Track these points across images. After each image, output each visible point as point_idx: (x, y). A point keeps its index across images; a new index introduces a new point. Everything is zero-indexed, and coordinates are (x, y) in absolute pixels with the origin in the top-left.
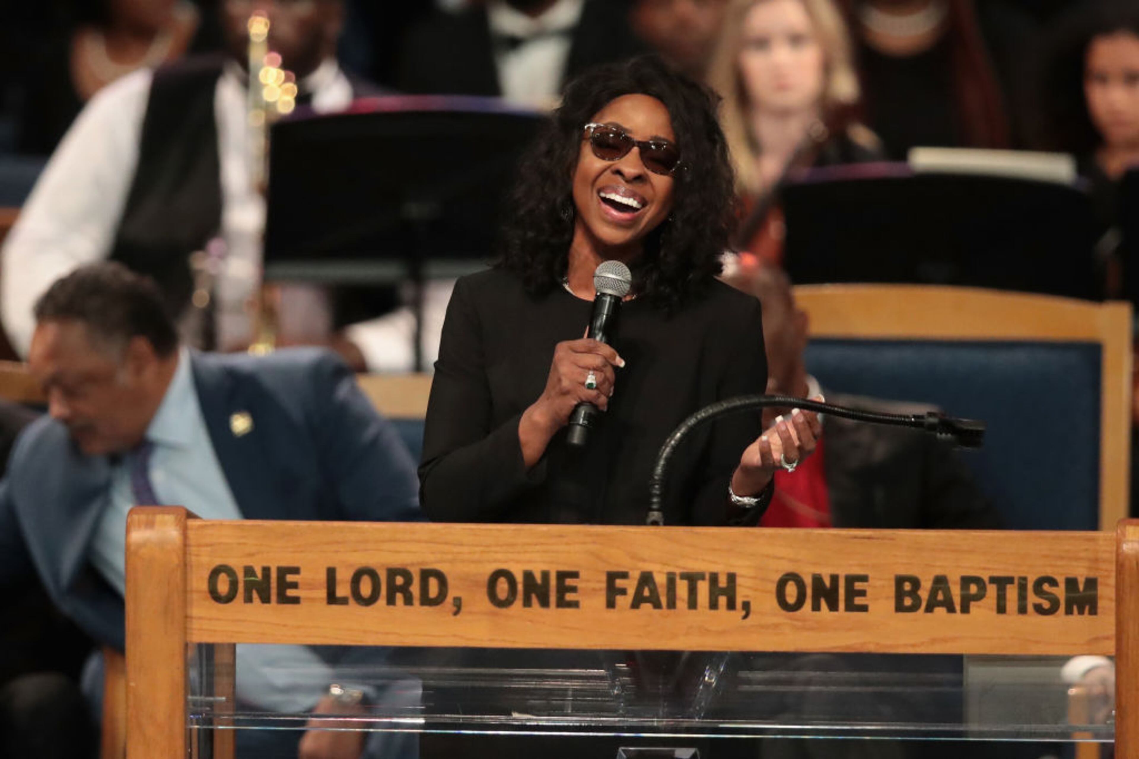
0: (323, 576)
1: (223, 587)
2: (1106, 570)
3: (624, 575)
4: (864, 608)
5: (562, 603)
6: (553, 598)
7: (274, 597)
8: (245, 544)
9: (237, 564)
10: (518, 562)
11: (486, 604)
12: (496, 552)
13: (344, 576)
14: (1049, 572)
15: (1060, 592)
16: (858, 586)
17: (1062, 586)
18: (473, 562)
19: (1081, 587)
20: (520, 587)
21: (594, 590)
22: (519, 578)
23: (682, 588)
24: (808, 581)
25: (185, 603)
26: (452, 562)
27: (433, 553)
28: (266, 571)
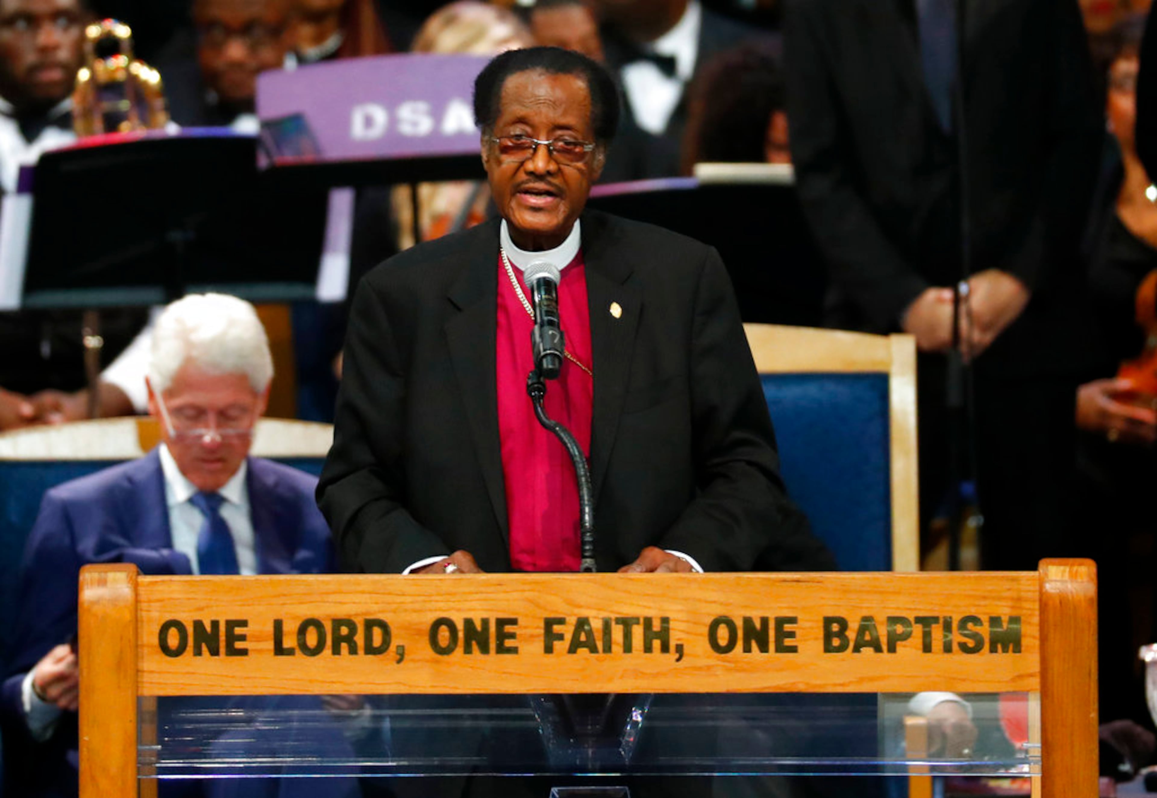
0: (270, 628)
1: (173, 640)
2: (1029, 609)
3: (561, 621)
4: (793, 649)
5: (501, 649)
6: (493, 645)
7: (222, 649)
8: (195, 599)
9: (187, 619)
10: (459, 610)
11: (429, 652)
12: (437, 601)
13: (290, 627)
14: (972, 611)
15: (985, 630)
16: (787, 627)
17: (986, 624)
18: (415, 611)
19: (1005, 625)
20: (461, 635)
21: (532, 636)
22: (460, 626)
23: (617, 633)
24: (739, 623)
25: (137, 657)
26: (394, 612)
27: (376, 603)
28: (215, 624)
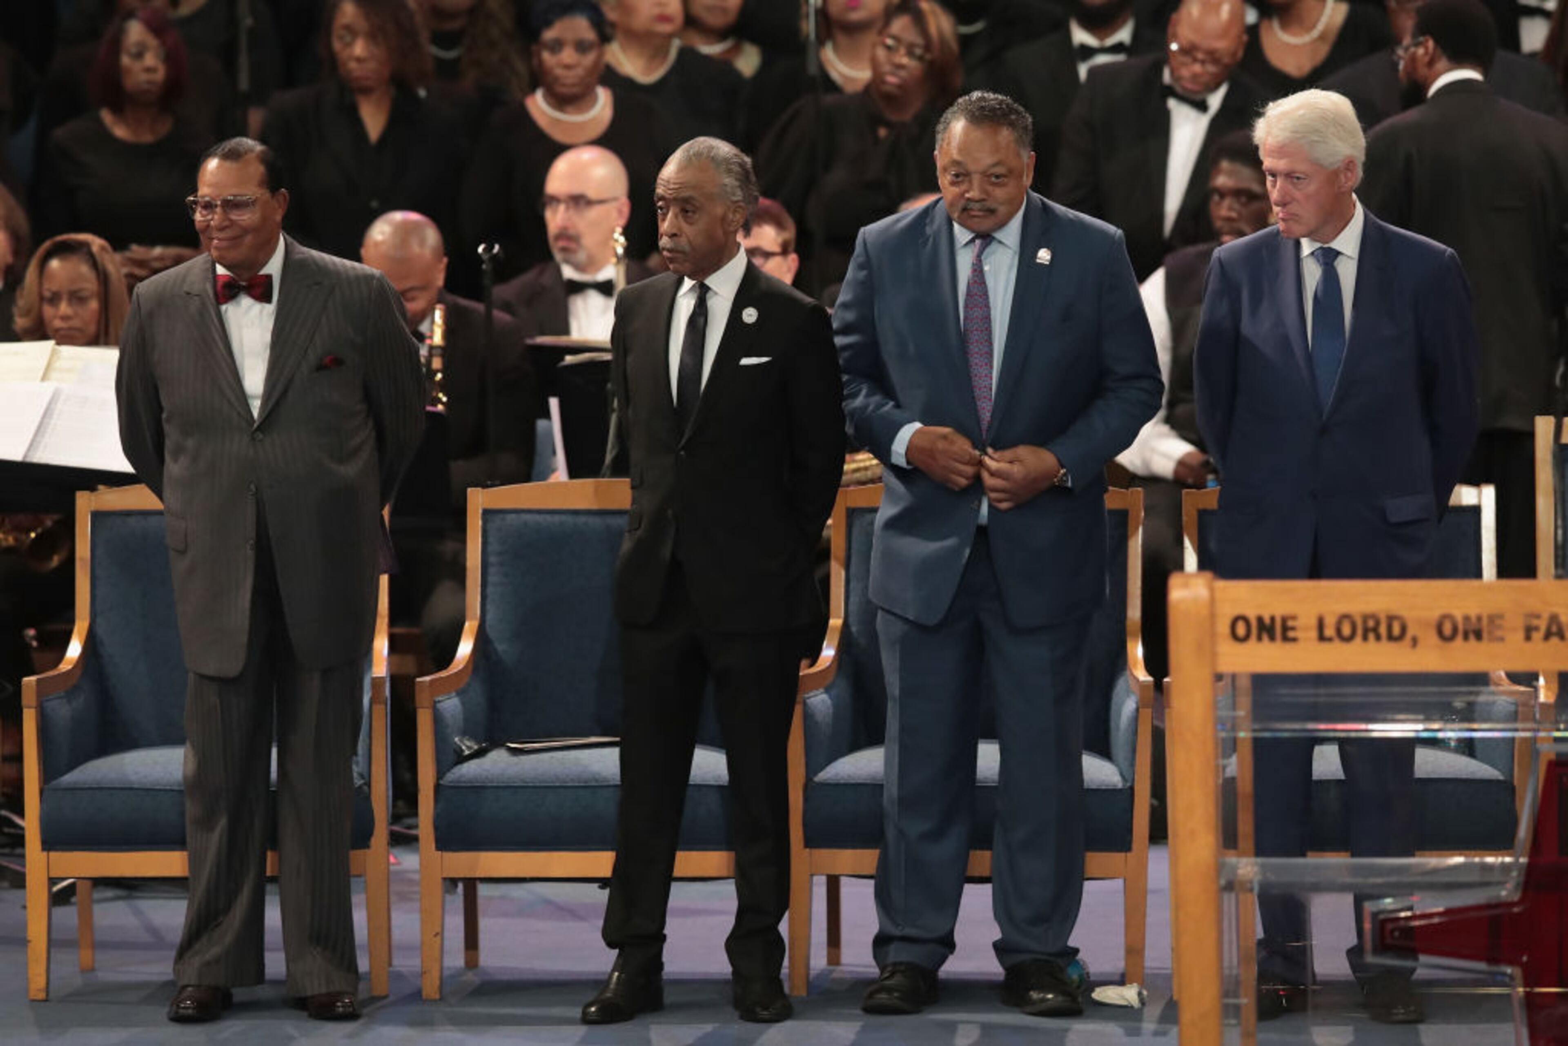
0: (1314, 622)
1: (1241, 630)
3: (1538, 617)
5: (1492, 638)
6: (1485, 635)
7: (1278, 637)
8: (1257, 599)
9: (1252, 615)
10: (1456, 608)
11: (1434, 639)
12: (1443, 601)
13: (1330, 621)
18: (1426, 608)
20: (1460, 627)
21: (1515, 628)
22: (1460, 621)
25: (1213, 643)
26: (1409, 609)
27: (1395, 602)
28: (1273, 619)
